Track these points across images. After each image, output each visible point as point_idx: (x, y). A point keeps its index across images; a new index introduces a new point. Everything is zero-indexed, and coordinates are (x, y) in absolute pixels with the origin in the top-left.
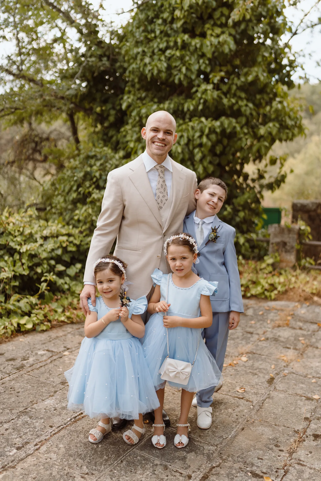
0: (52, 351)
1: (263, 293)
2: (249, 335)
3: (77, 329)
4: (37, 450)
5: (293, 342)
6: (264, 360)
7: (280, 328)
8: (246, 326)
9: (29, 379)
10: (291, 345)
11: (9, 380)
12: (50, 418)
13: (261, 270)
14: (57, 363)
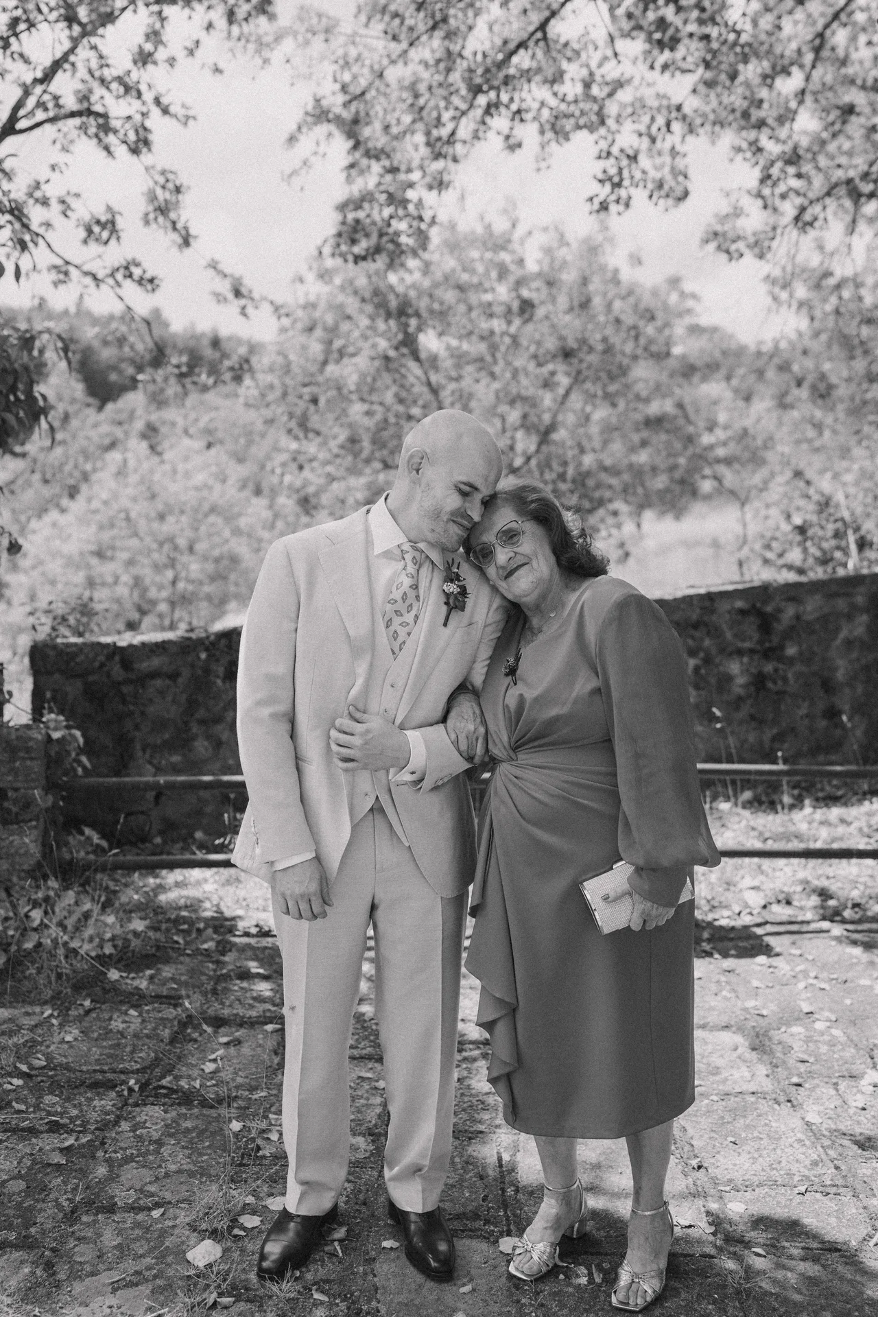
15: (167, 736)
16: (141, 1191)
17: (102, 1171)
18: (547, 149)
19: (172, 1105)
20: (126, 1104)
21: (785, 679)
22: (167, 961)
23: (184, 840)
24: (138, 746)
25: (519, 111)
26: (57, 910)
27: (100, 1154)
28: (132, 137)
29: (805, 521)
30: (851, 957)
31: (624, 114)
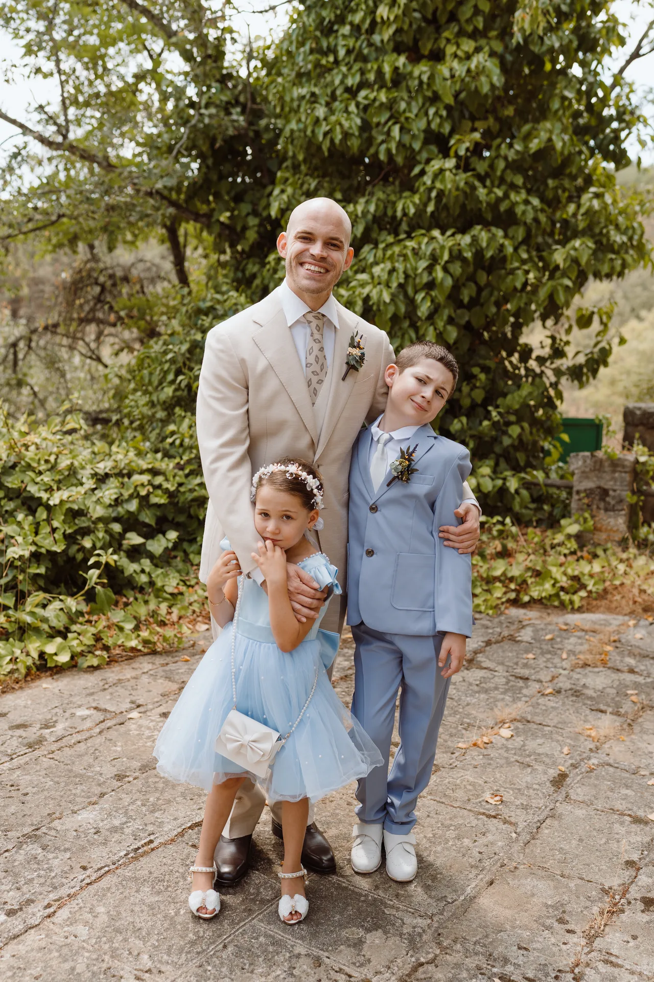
0: (105, 710)
1: (557, 595)
2: (521, 683)
3: (163, 665)
4: (49, 916)
5: (613, 699)
6: (549, 737)
7: (589, 669)
8: (517, 664)
9: (50, 767)
10: (609, 706)
11: (10, 769)
12: (83, 849)
13: (553, 547)
14: (112, 734)
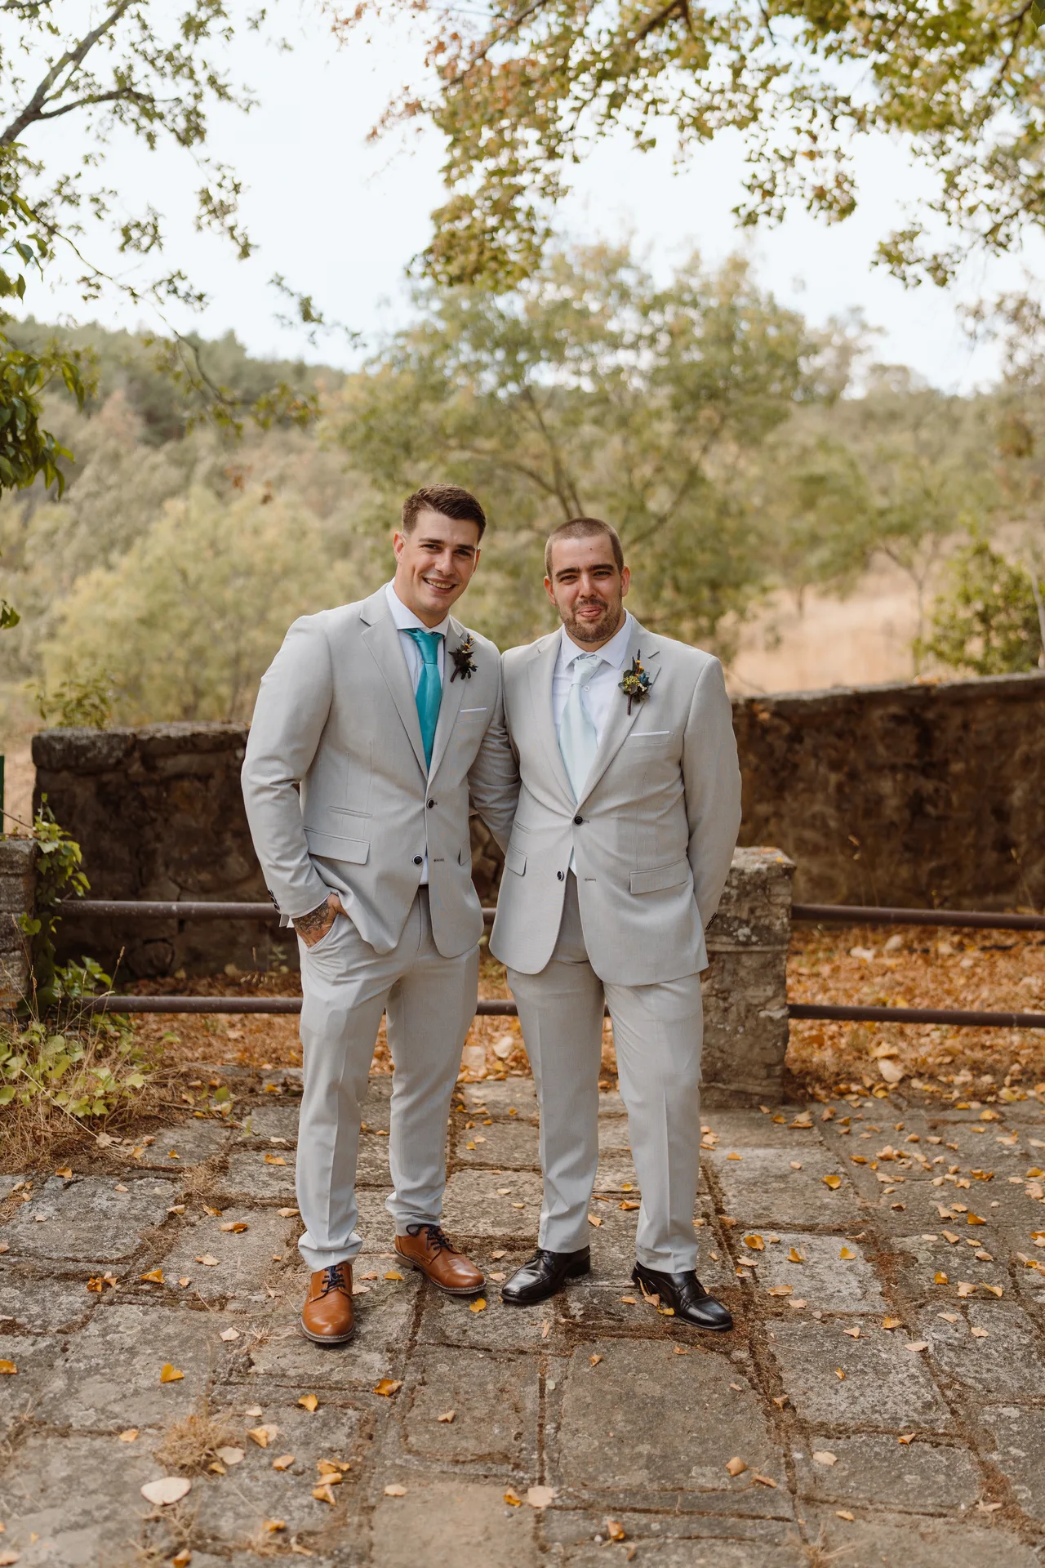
15: (195, 850)
16: (103, 1410)
17: (59, 1384)
18: (686, 146)
19: (153, 1305)
20: (99, 1302)
21: (949, 803)
22: (170, 1124)
23: (213, 975)
24: (160, 861)
25: (654, 102)
26: (40, 1058)
27: (59, 1362)
28: (181, 124)
29: (987, 607)
30: (1002, 1147)
31: (780, 106)
